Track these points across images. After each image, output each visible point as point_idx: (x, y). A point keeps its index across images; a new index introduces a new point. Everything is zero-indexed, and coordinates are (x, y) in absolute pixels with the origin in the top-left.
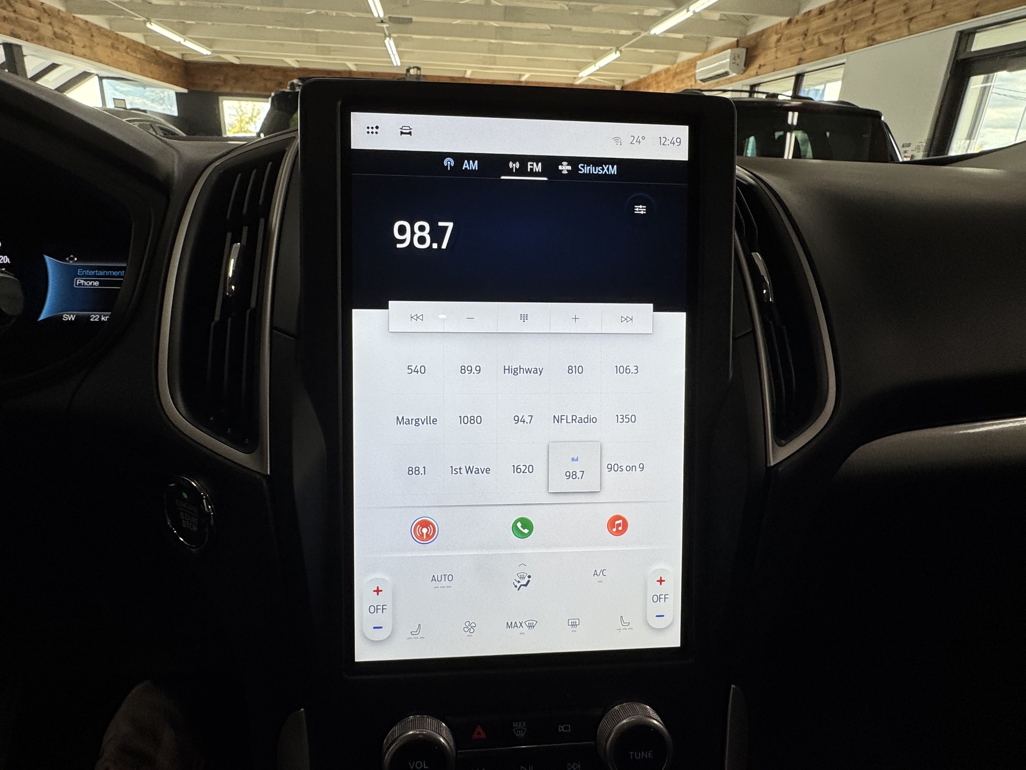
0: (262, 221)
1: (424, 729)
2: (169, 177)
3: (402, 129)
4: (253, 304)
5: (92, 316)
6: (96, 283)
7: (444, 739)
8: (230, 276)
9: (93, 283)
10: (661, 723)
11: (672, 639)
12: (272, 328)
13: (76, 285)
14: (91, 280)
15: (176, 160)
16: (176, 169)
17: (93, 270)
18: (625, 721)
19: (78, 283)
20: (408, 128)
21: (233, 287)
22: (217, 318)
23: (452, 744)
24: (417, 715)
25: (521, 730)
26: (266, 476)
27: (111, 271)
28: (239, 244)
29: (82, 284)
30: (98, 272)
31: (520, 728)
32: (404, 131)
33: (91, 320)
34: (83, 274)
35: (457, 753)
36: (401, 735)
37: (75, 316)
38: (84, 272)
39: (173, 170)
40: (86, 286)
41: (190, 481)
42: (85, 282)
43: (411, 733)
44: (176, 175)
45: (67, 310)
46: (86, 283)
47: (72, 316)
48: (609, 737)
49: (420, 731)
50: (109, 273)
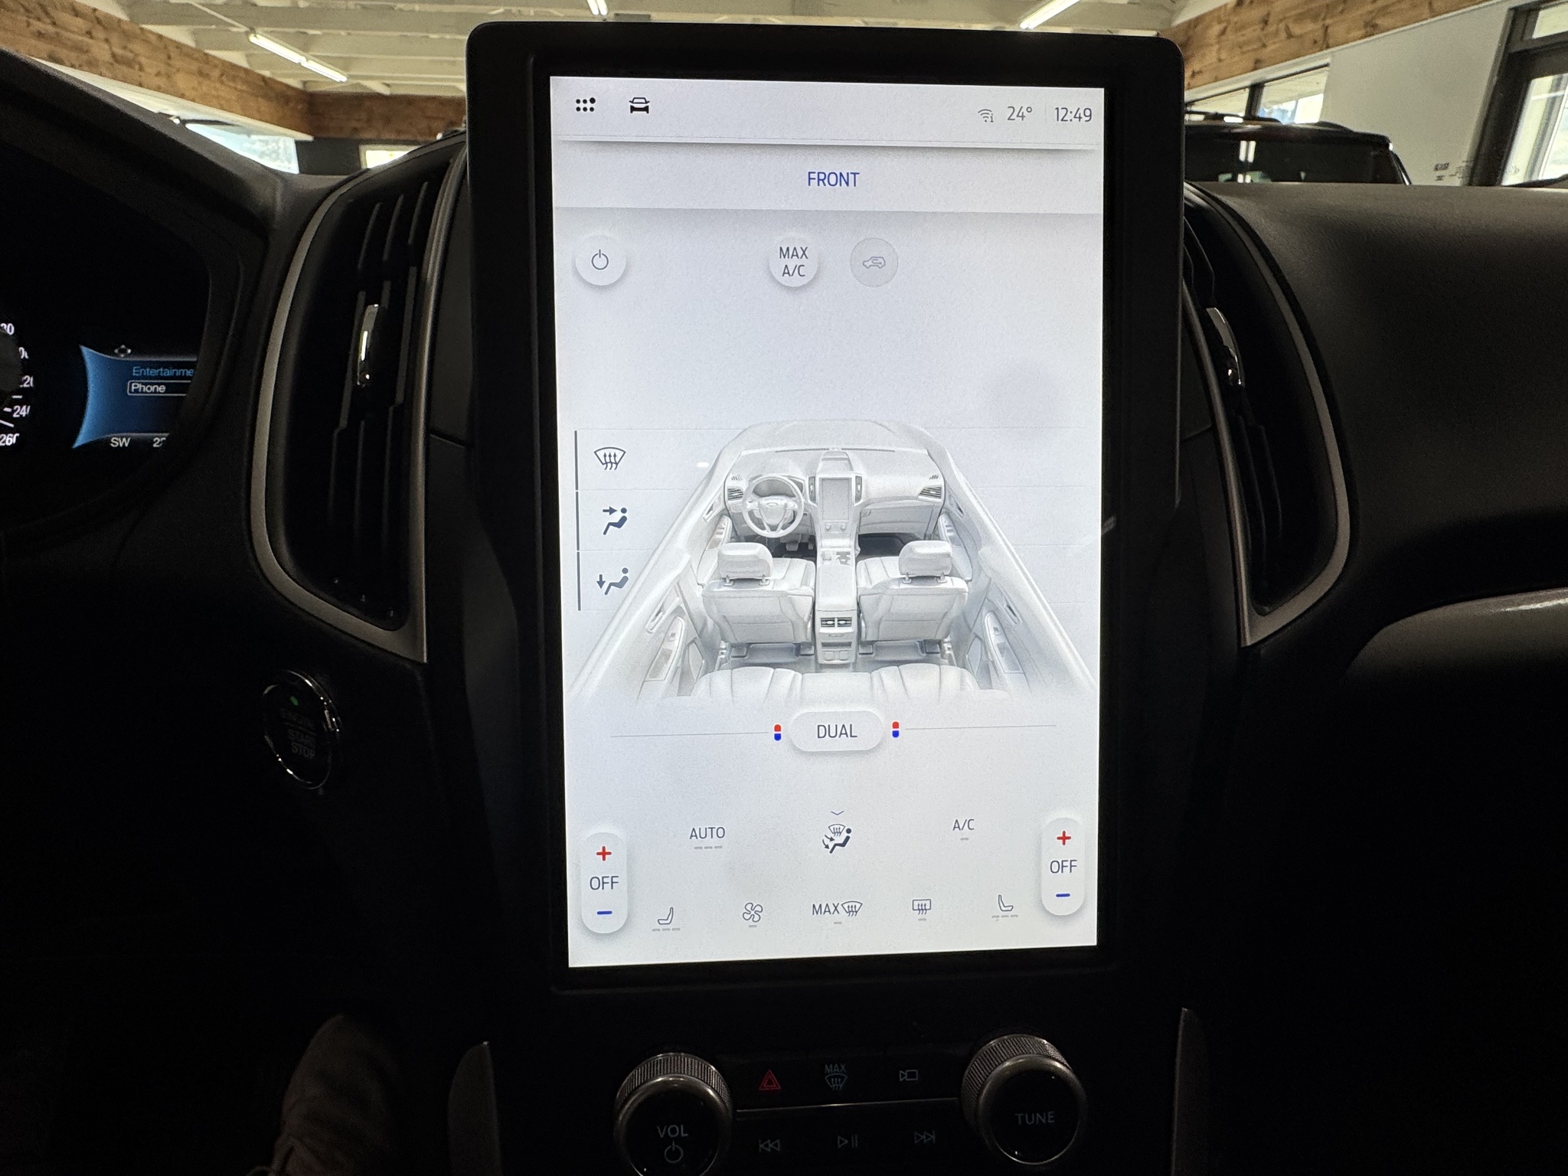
1: (681, 1073)
2: (267, 211)
3: (632, 102)
4: (400, 398)
5: (155, 440)
6: (161, 389)
7: (713, 1089)
8: (363, 358)
9: (156, 388)
10: (1068, 1068)
11: (1083, 933)
12: (428, 431)
13: (130, 392)
14: (152, 384)
15: (280, 188)
16: (279, 199)
17: (156, 369)
18: (1007, 1064)
19: (133, 388)
20: (643, 101)
21: (368, 377)
22: (343, 423)
23: (726, 1098)
24: (670, 1052)
25: (838, 1077)
26: (421, 664)
27: (182, 368)
28: (376, 305)
29: (140, 390)
30: (163, 372)
31: (836, 1075)
32: (636, 106)
33: (155, 445)
34: (141, 374)
35: (735, 1114)
36: (645, 1082)
37: (129, 439)
39: (274, 199)
40: (146, 393)
41: (302, 678)
42: (144, 386)
43: (660, 1079)
44: (279, 209)
45: (120, 430)
46: (145, 389)
47: (124, 439)
48: (982, 1088)
49: (674, 1077)
50: (182, 372)
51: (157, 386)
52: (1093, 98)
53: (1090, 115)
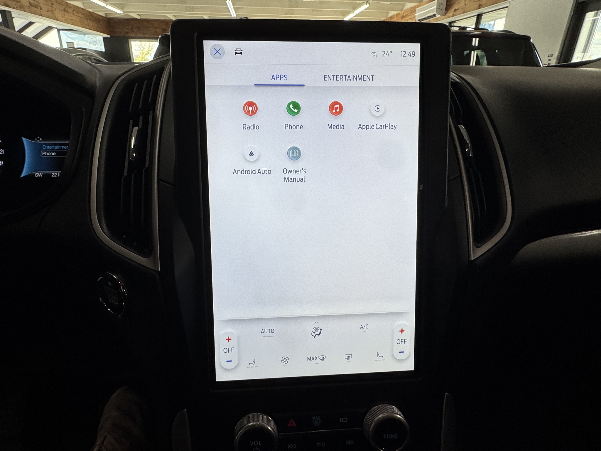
0: (151, 112)
1: (258, 421)
2: (93, 87)
3: (236, 50)
4: (147, 165)
5: (52, 174)
6: (54, 154)
7: (270, 427)
8: (133, 148)
9: (52, 154)
10: (402, 417)
11: (409, 366)
12: (159, 180)
13: (42, 155)
14: (50, 152)
15: (98, 76)
16: (98, 81)
17: (52, 146)
18: (380, 416)
20: (240, 50)
21: (134, 155)
22: (125, 174)
23: (275, 429)
24: (254, 413)
25: (317, 421)
26: (158, 271)
27: (62, 146)
28: (137, 127)
29: (46, 155)
30: (55, 147)
31: (317, 420)
32: (237, 52)
33: (52, 176)
34: (46, 148)
35: (279, 435)
36: (245, 425)
37: (42, 174)
38: (47, 147)
39: (96, 81)
40: (48, 155)
41: (112, 275)
42: (47, 153)
43: (251, 424)
44: (98, 85)
45: (38, 170)
47: (40, 174)
48: (371, 425)
49: (256, 423)
50: (62, 147)
51: (52, 153)
52: (416, 47)
53: (415, 54)
